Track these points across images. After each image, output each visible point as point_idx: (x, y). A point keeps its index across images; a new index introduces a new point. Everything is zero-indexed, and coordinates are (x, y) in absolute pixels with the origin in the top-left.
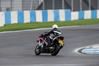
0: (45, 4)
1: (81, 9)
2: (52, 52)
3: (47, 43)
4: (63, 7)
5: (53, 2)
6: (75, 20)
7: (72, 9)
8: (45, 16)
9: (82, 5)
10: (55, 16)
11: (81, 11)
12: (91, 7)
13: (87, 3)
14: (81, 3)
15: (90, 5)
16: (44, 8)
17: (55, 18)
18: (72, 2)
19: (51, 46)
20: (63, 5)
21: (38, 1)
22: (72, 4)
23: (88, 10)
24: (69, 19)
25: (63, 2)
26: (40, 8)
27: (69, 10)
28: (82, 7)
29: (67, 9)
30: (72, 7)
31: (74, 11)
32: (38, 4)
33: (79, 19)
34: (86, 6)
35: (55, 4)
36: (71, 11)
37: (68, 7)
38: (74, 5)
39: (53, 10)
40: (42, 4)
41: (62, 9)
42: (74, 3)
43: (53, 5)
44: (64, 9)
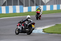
0: (7, 2)
1: (29, 5)
2: (28, 32)
3: (24, 27)
4: (18, 4)
5: (12, 1)
6: (26, 12)
7: (24, 5)
8: (7, 10)
9: (30, 3)
10: (13, 10)
11: (30, 7)
12: (36, 4)
13: (33, 2)
14: (29, 2)
15: (35, 3)
16: (6, 5)
17: (13, 11)
18: (24, 1)
19: (27, 28)
20: (18, 3)
21: (3, 1)
22: (24, 2)
23: (34, 6)
24: (22, 12)
25: (18, 1)
26: (4, 5)
27: (22, 6)
28: (30, 4)
29: (21, 5)
30: (24, 4)
31: (25, 6)
32: (3, 2)
33: (28, 12)
34: (32, 3)
35: (13, 2)
36: (23, 7)
37: (21, 4)
38: (25, 3)
39: (12, 6)
40: (5, 2)
41: (17, 5)
42: (25, 1)
43: (12, 3)
44: (19, 5)
